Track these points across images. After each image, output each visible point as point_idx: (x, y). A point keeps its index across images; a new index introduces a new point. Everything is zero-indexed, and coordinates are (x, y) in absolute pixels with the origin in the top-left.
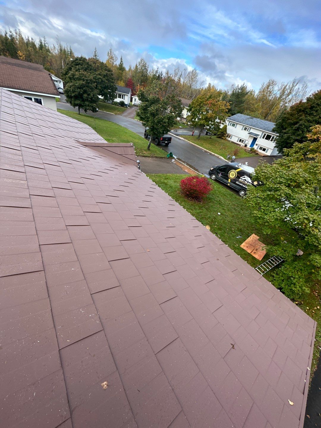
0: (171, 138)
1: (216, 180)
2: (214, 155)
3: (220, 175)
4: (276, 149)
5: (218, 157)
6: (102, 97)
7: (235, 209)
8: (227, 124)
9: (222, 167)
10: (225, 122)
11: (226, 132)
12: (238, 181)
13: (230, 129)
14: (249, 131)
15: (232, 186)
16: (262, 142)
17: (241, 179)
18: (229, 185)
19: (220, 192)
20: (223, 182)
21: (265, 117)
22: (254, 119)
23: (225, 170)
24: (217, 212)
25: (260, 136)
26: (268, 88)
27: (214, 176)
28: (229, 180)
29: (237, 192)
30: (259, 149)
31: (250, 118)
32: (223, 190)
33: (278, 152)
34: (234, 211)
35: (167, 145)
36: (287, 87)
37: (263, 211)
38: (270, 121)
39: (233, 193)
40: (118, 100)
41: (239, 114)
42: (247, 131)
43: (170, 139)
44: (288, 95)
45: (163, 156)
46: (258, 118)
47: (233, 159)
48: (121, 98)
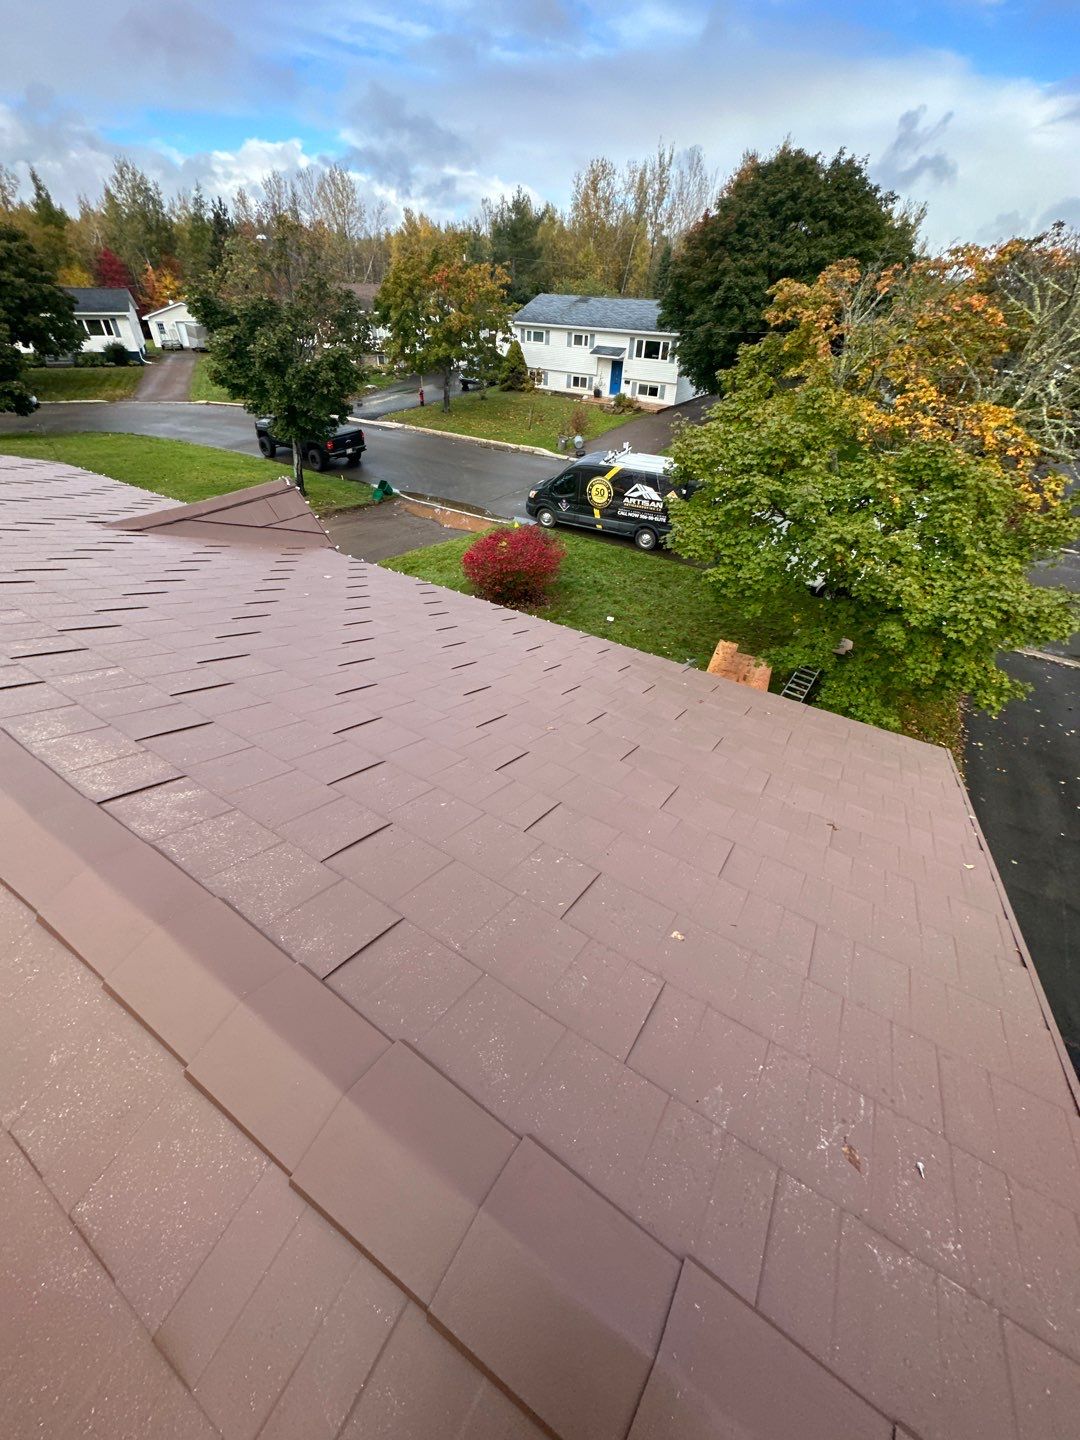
0: (359, 433)
1: (556, 526)
2: (517, 450)
3: (564, 504)
4: (686, 380)
5: (532, 453)
6: (26, 345)
7: (645, 591)
8: (519, 339)
9: (558, 479)
10: (511, 334)
11: (524, 364)
12: (622, 506)
13: (534, 354)
14: (592, 345)
15: (610, 529)
16: (639, 369)
17: (629, 498)
18: (599, 527)
19: (583, 557)
20: (580, 523)
21: (619, 285)
22: (593, 300)
23: (573, 484)
24: (602, 615)
25: (627, 351)
26: (595, 191)
27: (547, 516)
28: (597, 512)
29: (631, 541)
30: (640, 393)
31: (578, 301)
32: (592, 547)
33: (693, 389)
34: (645, 597)
35: (354, 462)
36: (648, 175)
37: (727, 561)
38: (637, 296)
39: (620, 548)
40: (95, 344)
41: (542, 295)
42: (586, 344)
43: (357, 438)
44: (660, 199)
45: (362, 501)
46: (602, 294)
47: (579, 446)
48: (103, 334)
